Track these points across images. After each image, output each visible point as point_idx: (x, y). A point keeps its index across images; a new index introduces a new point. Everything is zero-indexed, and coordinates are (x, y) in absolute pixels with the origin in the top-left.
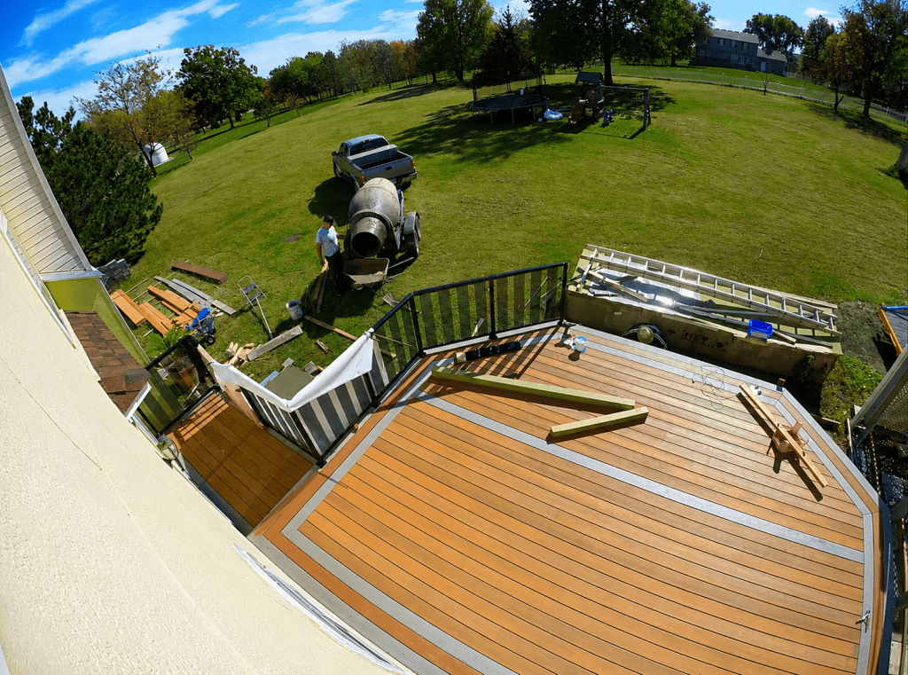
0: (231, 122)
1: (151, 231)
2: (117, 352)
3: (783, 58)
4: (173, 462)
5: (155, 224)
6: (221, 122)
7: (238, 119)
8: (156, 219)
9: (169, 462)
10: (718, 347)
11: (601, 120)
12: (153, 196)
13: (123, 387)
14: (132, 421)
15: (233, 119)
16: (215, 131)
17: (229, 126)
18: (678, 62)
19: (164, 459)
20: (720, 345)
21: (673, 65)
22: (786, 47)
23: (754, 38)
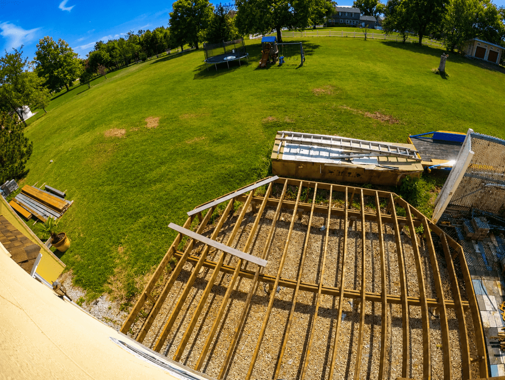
0: (67, 87)
1: (28, 161)
2: (18, 236)
3: (374, 19)
4: (65, 297)
5: (29, 156)
6: (61, 88)
7: (71, 84)
8: (29, 153)
9: (61, 297)
10: (358, 176)
11: (278, 63)
12: (26, 139)
13: (26, 258)
14: (35, 277)
15: (68, 85)
16: (58, 94)
17: (65, 90)
18: (317, 27)
19: (59, 296)
20: (358, 175)
21: (315, 28)
22: (375, 13)
23: (358, 10)
